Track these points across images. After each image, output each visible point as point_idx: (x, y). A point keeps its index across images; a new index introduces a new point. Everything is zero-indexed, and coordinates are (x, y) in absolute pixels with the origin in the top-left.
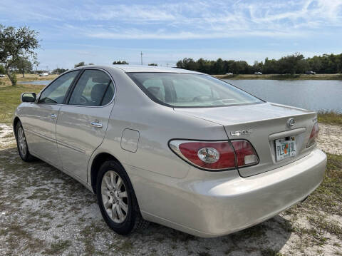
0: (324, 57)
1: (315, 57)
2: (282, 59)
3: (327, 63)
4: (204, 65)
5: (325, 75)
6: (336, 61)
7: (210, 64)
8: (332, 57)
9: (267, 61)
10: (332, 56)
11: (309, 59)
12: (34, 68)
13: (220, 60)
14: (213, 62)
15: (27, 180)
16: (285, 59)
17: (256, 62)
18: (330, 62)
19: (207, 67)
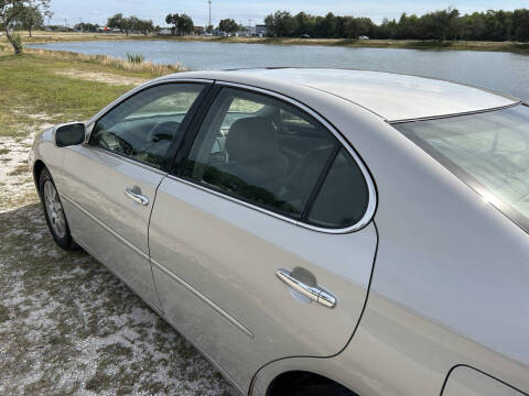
0: (488, 14)
1: (476, 14)
2: (428, 16)
3: (493, 25)
4: (305, 22)
5: (491, 43)
6: (507, 21)
7: (314, 21)
8: (501, 15)
9: (403, 18)
10: (501, 13)
11: (466, 16)
12: (46, 23)
13: (330, 15)
14: (319, 18)
15: (75, 313)
16: (432, 15)
17: (386, 20)
18: (497, 23)
19: (310, 25)
